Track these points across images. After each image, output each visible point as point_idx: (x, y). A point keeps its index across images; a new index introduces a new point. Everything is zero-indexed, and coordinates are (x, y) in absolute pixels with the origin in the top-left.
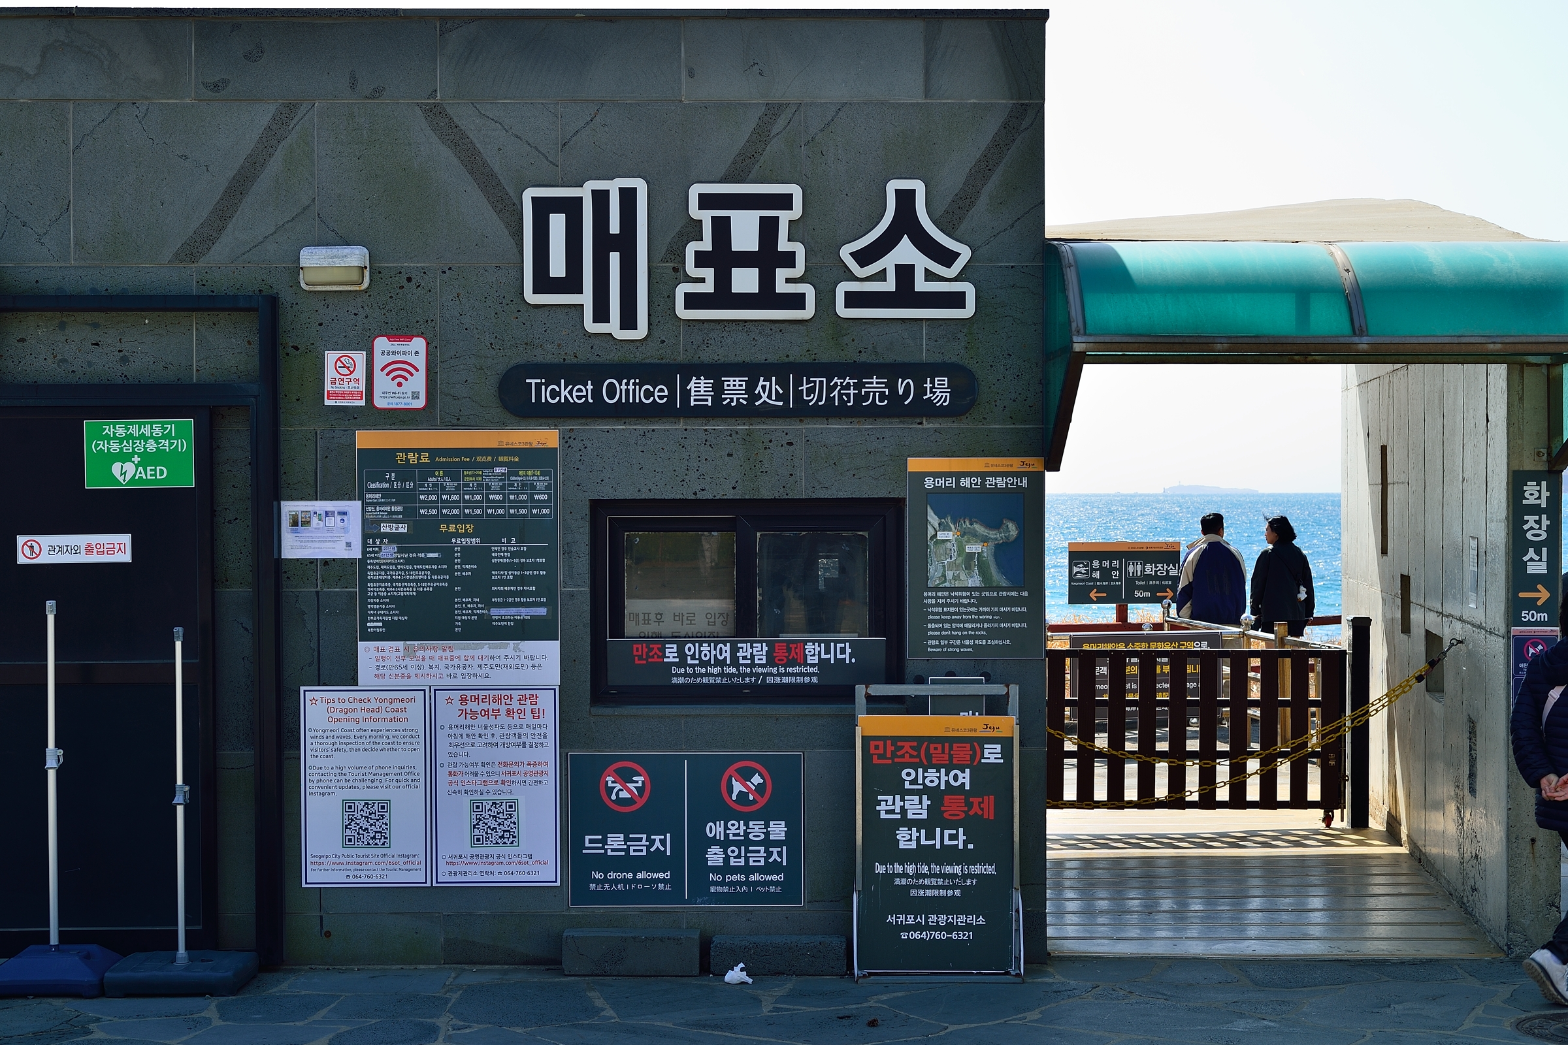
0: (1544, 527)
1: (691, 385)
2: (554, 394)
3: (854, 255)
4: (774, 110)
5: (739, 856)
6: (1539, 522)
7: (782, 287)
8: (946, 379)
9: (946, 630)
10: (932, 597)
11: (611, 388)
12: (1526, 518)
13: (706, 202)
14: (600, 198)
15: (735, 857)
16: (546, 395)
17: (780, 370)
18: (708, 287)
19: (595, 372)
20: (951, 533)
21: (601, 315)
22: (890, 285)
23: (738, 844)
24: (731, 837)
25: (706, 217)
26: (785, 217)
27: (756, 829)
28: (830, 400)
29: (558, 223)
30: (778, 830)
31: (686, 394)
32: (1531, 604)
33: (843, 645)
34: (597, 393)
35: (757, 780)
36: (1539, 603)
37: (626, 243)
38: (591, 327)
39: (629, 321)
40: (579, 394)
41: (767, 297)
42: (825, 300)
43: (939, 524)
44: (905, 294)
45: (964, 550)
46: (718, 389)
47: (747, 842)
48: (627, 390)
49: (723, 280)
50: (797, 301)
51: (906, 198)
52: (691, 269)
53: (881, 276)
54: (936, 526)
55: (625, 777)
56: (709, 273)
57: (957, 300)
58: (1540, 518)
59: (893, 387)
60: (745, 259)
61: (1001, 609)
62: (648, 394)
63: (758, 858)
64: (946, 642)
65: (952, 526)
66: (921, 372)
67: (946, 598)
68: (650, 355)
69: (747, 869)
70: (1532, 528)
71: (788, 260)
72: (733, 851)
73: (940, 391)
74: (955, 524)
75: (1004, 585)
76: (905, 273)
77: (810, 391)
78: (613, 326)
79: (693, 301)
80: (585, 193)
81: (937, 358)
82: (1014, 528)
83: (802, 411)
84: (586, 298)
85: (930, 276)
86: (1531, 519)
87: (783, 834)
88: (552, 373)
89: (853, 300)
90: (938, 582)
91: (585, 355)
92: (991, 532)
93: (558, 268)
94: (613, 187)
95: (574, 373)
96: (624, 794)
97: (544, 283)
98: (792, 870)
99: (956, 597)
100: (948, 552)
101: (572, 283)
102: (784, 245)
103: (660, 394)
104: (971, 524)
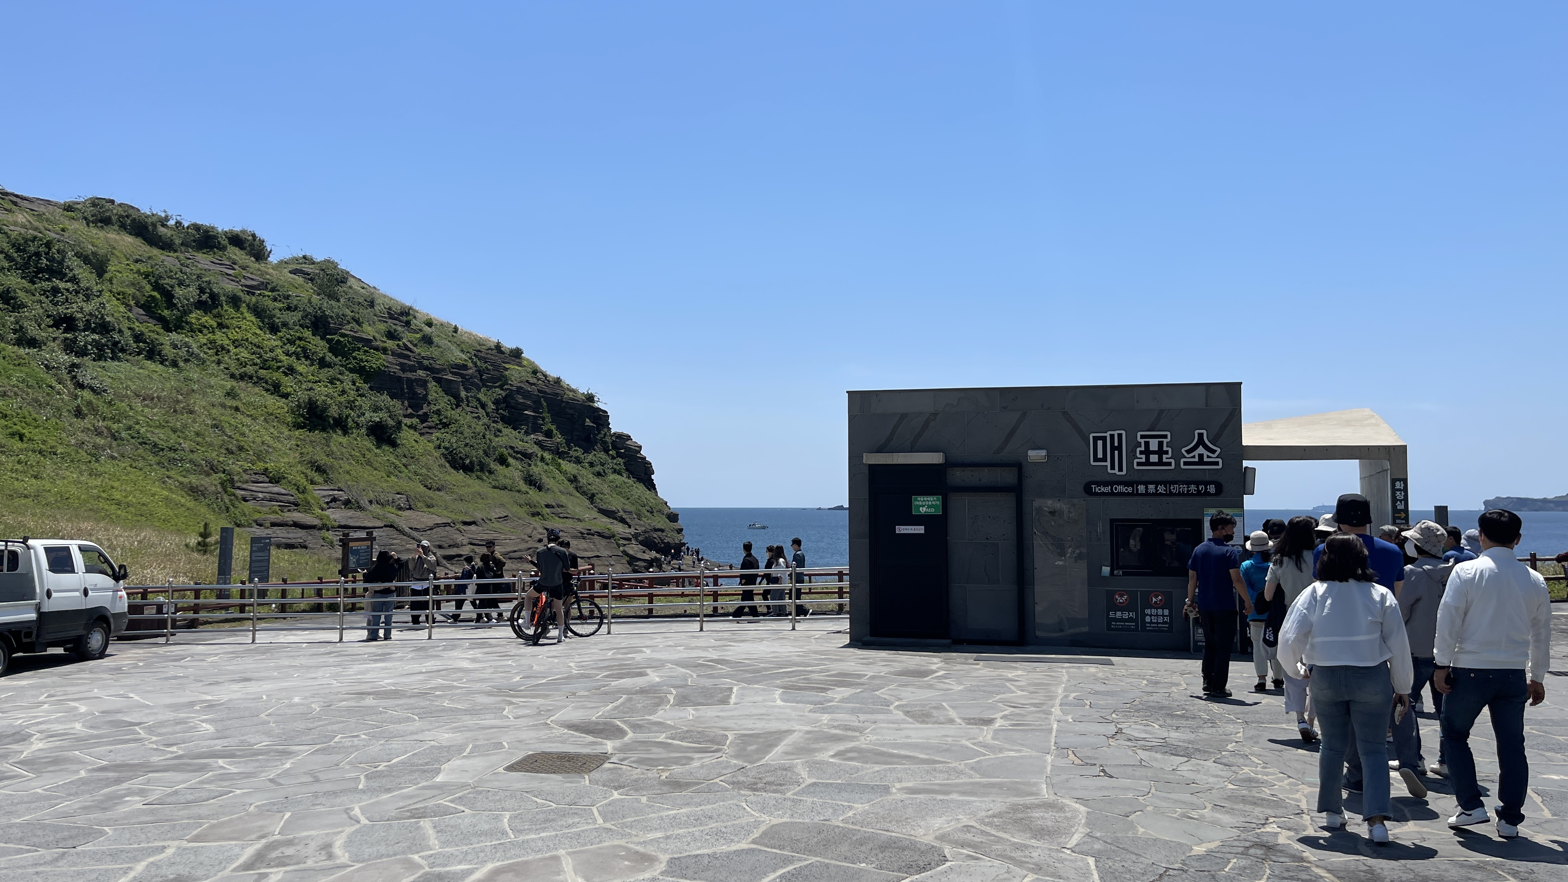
1: (1139, 487)
2: (1099, 490)
3: (1186, 451)
4: (1161, 412)
5: (1155, 619)
7: (1165, 460)
8: (1213, 485)
11: (1116, 488)
13: (1142, 437)
14: (1112, 436)
16: (1097, 490)
17: (1164, 483)
18: (1143, 460)
19: (1111, 484)
21: (1113, 468)
22: (1196, 459)
23: (1154, 616)
24: (1153, 614)
25: (1142, 441)
26: (1165, 441)
27: (1160, 611)
28: (1179, 491)
29: (1100, 443)
30: (1166, 612)
31: (1137, 490)
34: (1112, 489)
37: (1119, 448)
38: (1110, 471)
39: (1121, 469)
40: (1107, 489)
41: (1160, 463)
42: (1178, 464)
44: (1201, 462)
46: (1147, 488)
47: (1157, 615)
48: (1120, 488)
49: (1148, 458)
50: (1169, 464)
51: (1201, 435)
52: (1138, 455)
53: (1194, 457)
56: (1143, 456)
57: (1217, 463)
59: (1198, 487)
60: (1154, 452)
62: (1126, 490)
63: (1160, 620)
66: (1206, 483)
68: (1128, 479)
69: (1157, 623)
71: (1167, 452)
72: (1153, 618)
73: (1212, 489)
76: (1201, 456)
77: (1174, 489)
78: (1116, 471)
79: (1139, 464)
80: (1108, 435)
81: (1211, 479)
83: (1171, 494)
84: (1108, 463)
85: (1208, 457)
87: (1168, 613)
88: (1098, 484)
89: (1186, 463)
91: (1108, 479)
93: (1100, 455)
94: (1116, 433)
95: (1105, 484)
97: (1096, 459)
98: (1171, 623)
101: (1104, 459)
102: (1165, 448)
103: (1130, 489)
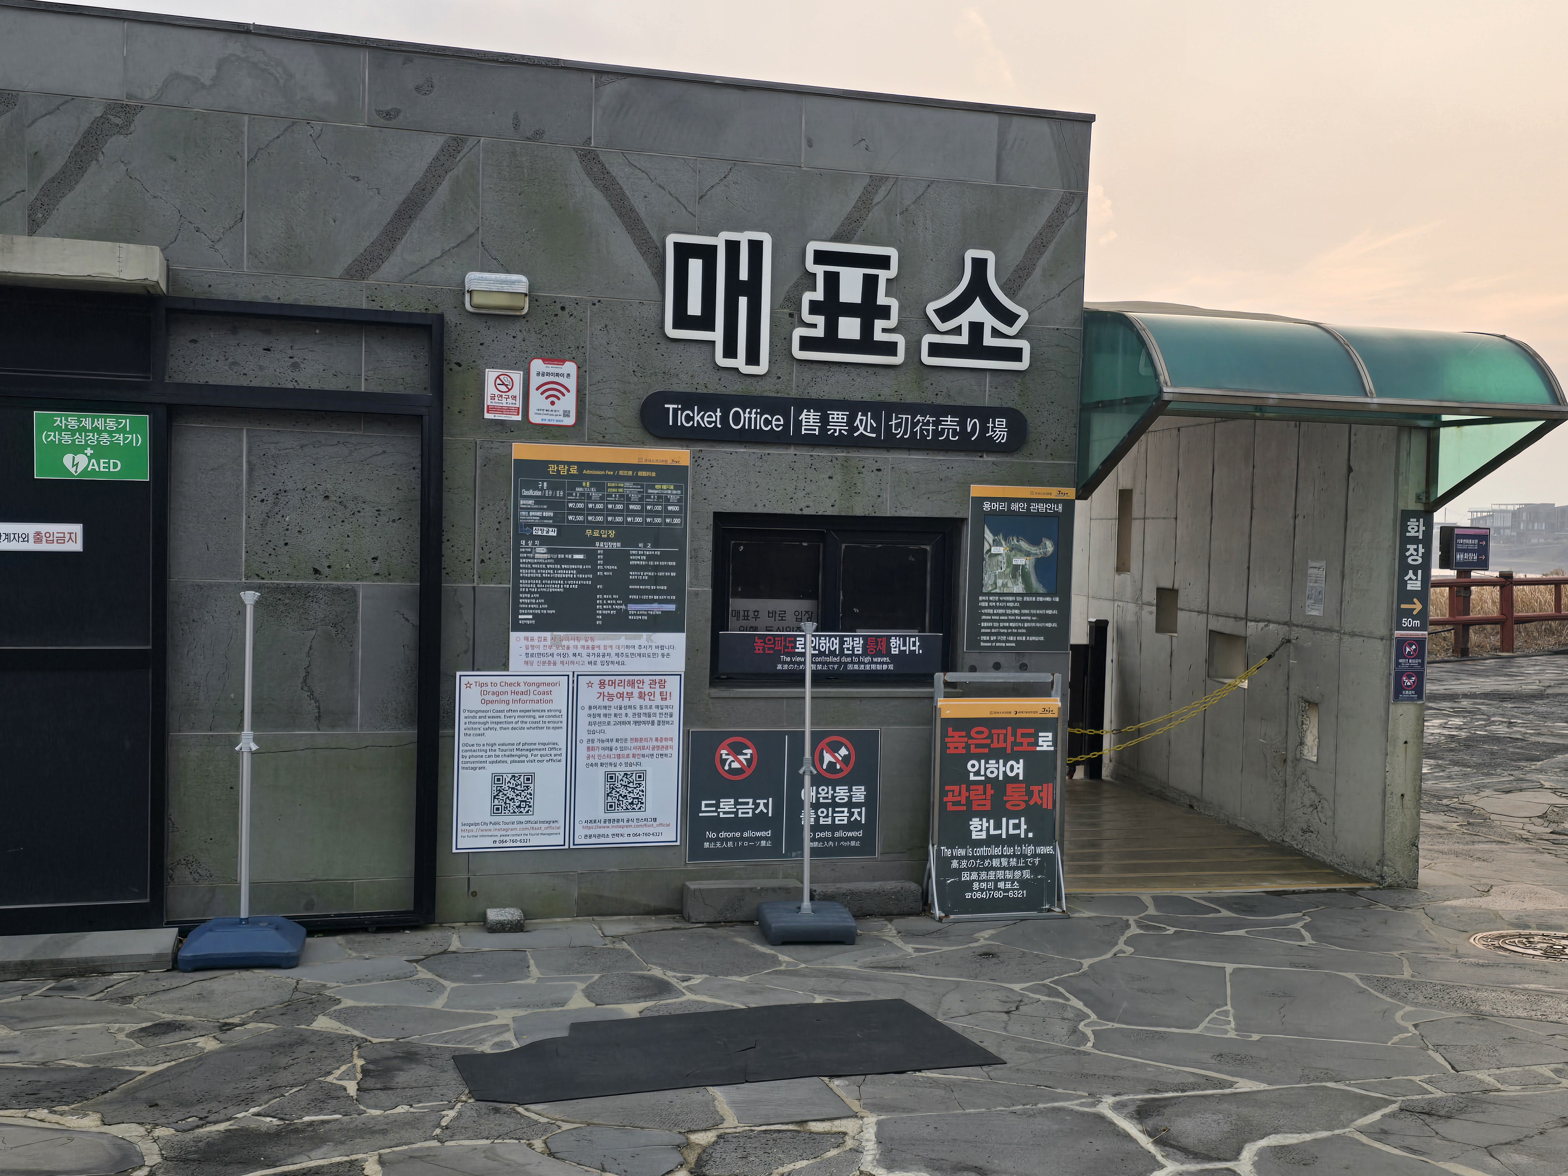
0: (1420, 554)
1: (803, 416)
2: (689, 418)
3: (937, 312)
4: (876, 181)
5: (827, 816)
6: (1416, 550)
7: (879, 336)
8: (1004, 420)
9: (995, 628)
10: (985, 601)
11: (737, 416)
12: (1408, 546)
13: (821, 257)
14: (733, 247)
15: (823, 817)
16: (681, 419)
17: (875, 408)
18: (819, 332)
19: (723, 402)
20: (1002, 549)
21: (730, 351)
22: (963, 339)
23: (826, 806)
24: (821, 800)
25: (820, 271)
26: (883, 275)
27: (842, 793)
28: (914, 434)
29: (695, 266)
30: (859, 794)
31: (798, 424)
32: (1409, 613)
33: (914, 639)
34: (724, 419)
35: (843, 751)
36: (1415, 613)
37: (753, 289)
38: (722, 361)
39: (753, 358)
40: (710, 419)
41: (866, 344)
42: (913, 349)
43: (994, 541)
44: (975, 348)
45: (1012, 562)
46: (824, 421)
47: (834, 805)
48: (751, 418)
49: (832, 327)
50: (890, 349)
51: (980, 265)
52: (806, 317)
53: (957, 331)
54: (991, 542)
55: (736, 750)
56: (820, 320)
57: (1015, 354)
58: (1418, 547)
59: (962, 424)
60: (850, 310)
61: (1038, 612)
62: (767, 422)
63: (842, 817)
64: (995, 638)
65: (1003, 543)
66: (985, 414)
67: (996, 602)
68: (768, 390)
69: (834, 827)
70: (1412, 555)
71: (885, 313)
72: (822, 812)
73: (999, 431)
74: (1005, 541)
75: (1041, 592)
76: (976, 328)
77: (899, 425)
78: (740, 362)
79: (807, 343)
80: (719, 241)
81: (996, 404)
82: (1050, 545)
83: (889, 443)
84: (717, 335)
85: (996, 333)
86: (1412, 547)
87: (863, 797)
88: (687, 400)
89: (936, 350)
90: (990, 588)
91: (715, 386)
92: (1033, 548)
93: (694, 308)
94: (744, 238)
95: (707, 402)
96: (736, 765)
97: (682, 320)
98: (869, 827)
99: (1004, 601)
100: (999, 564)
101: (706, 322)
102: (882, 299)
103: (777, 422)
104: (1018, 541)
